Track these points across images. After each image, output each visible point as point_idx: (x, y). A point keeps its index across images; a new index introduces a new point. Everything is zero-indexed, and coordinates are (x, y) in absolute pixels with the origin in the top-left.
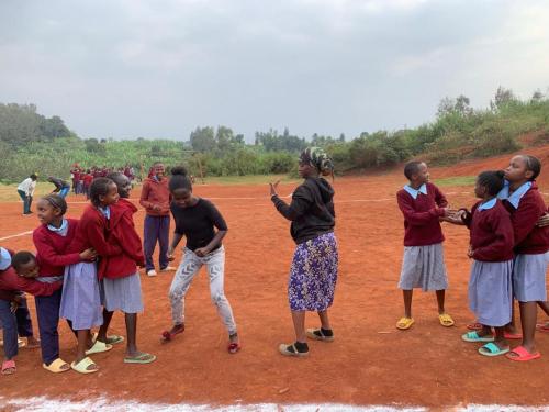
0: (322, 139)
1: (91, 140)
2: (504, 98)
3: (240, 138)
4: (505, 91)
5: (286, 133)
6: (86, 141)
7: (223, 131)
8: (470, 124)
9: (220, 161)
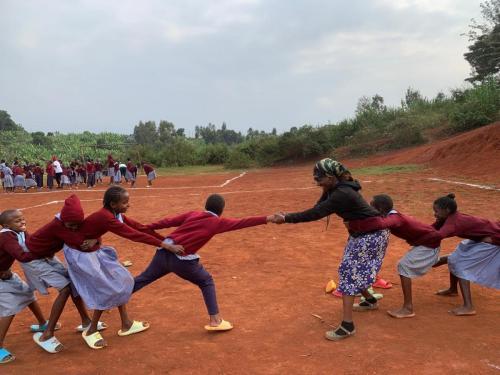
0: (257, 132)
1: (38, 133)
2: (413, 97)
3: (181, 131)
4: (414, 91)
5: (224, 127)
6: (33, 135)
7: (165, 125)
8: (384, 120)
9: (161, 153)
